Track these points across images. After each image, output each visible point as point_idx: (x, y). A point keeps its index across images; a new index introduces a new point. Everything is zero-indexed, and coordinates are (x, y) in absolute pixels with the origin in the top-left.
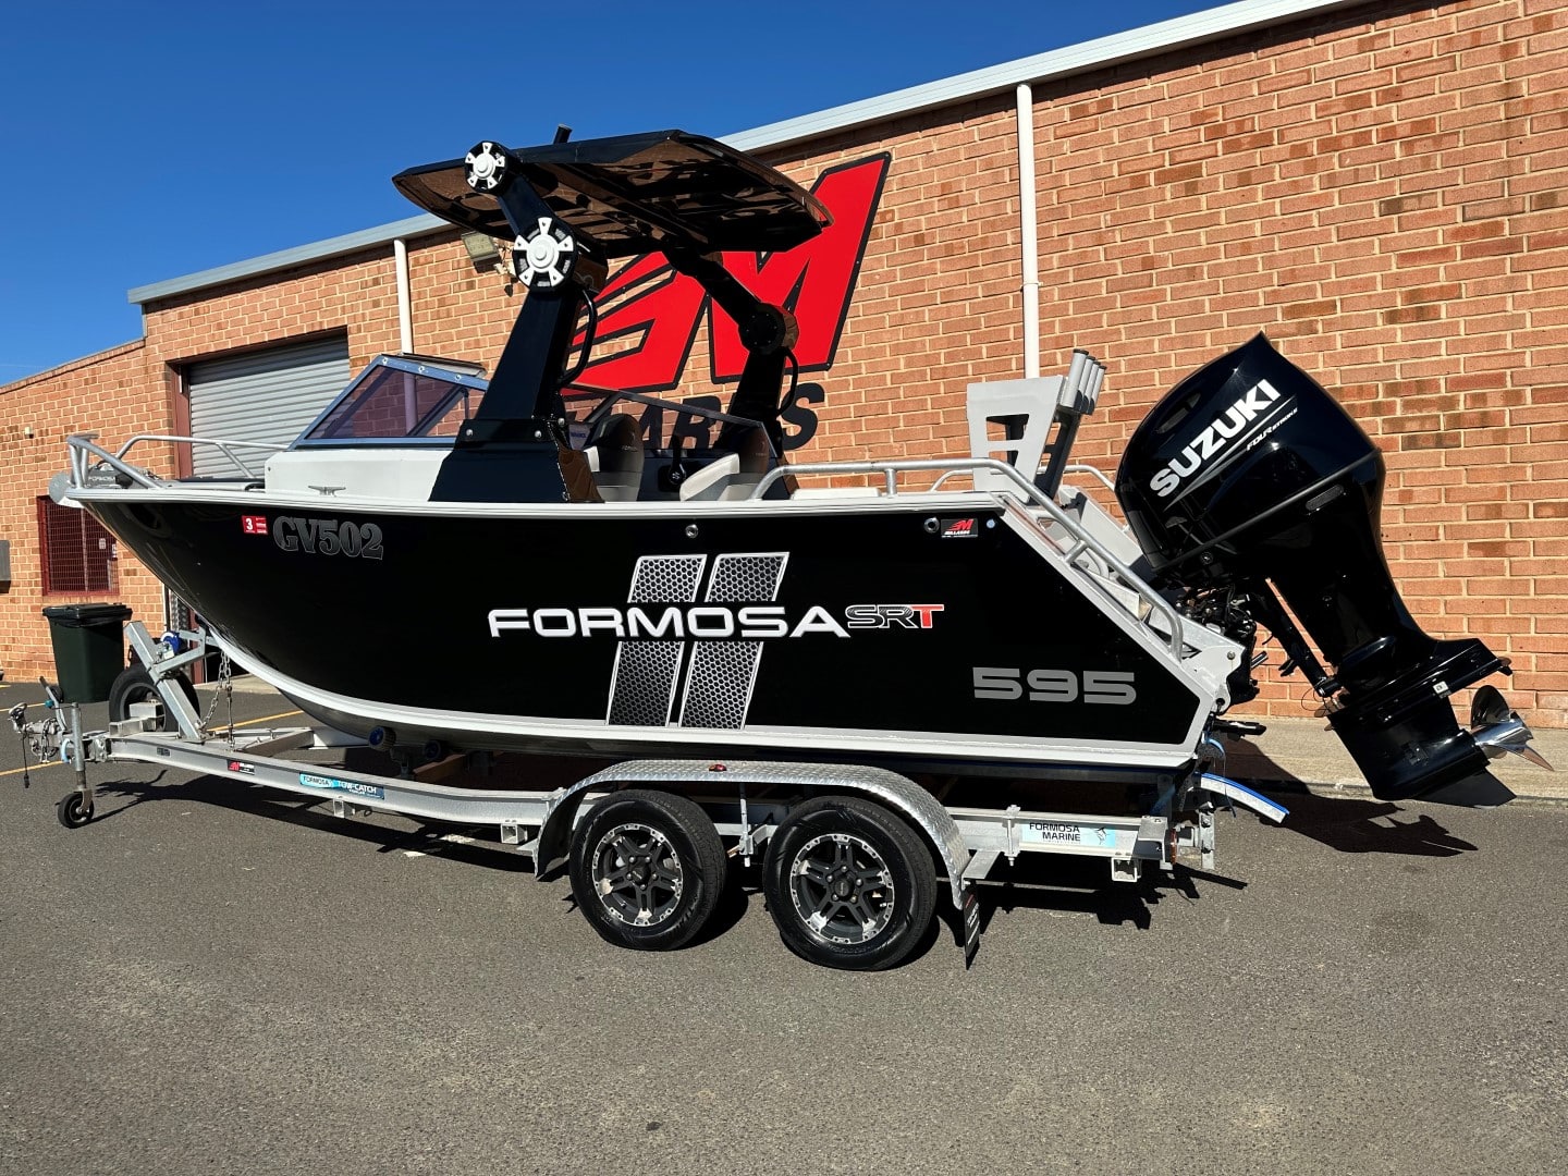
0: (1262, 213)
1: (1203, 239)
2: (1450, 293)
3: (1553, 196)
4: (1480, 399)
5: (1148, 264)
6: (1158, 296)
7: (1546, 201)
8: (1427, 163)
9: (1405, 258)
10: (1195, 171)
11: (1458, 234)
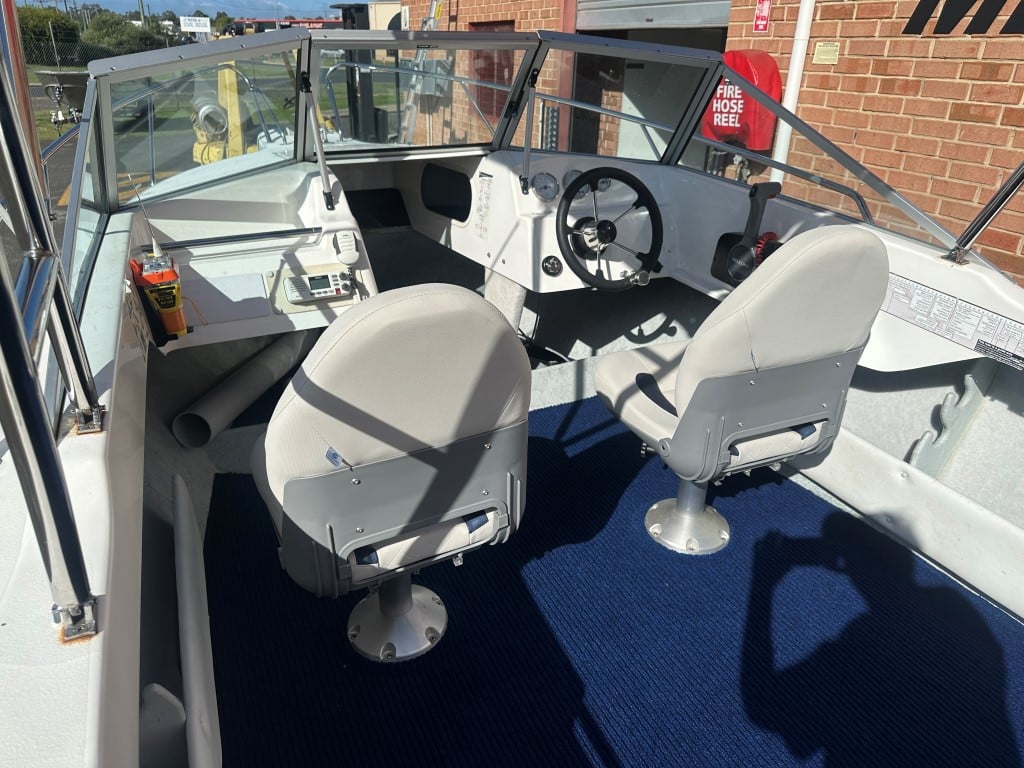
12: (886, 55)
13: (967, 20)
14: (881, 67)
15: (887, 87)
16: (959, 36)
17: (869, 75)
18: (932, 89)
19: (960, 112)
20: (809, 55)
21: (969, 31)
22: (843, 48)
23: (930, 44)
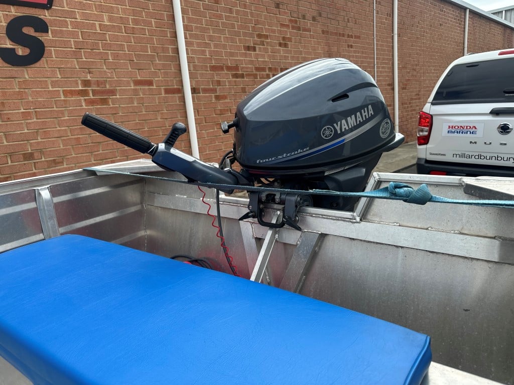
7: (304, 17)
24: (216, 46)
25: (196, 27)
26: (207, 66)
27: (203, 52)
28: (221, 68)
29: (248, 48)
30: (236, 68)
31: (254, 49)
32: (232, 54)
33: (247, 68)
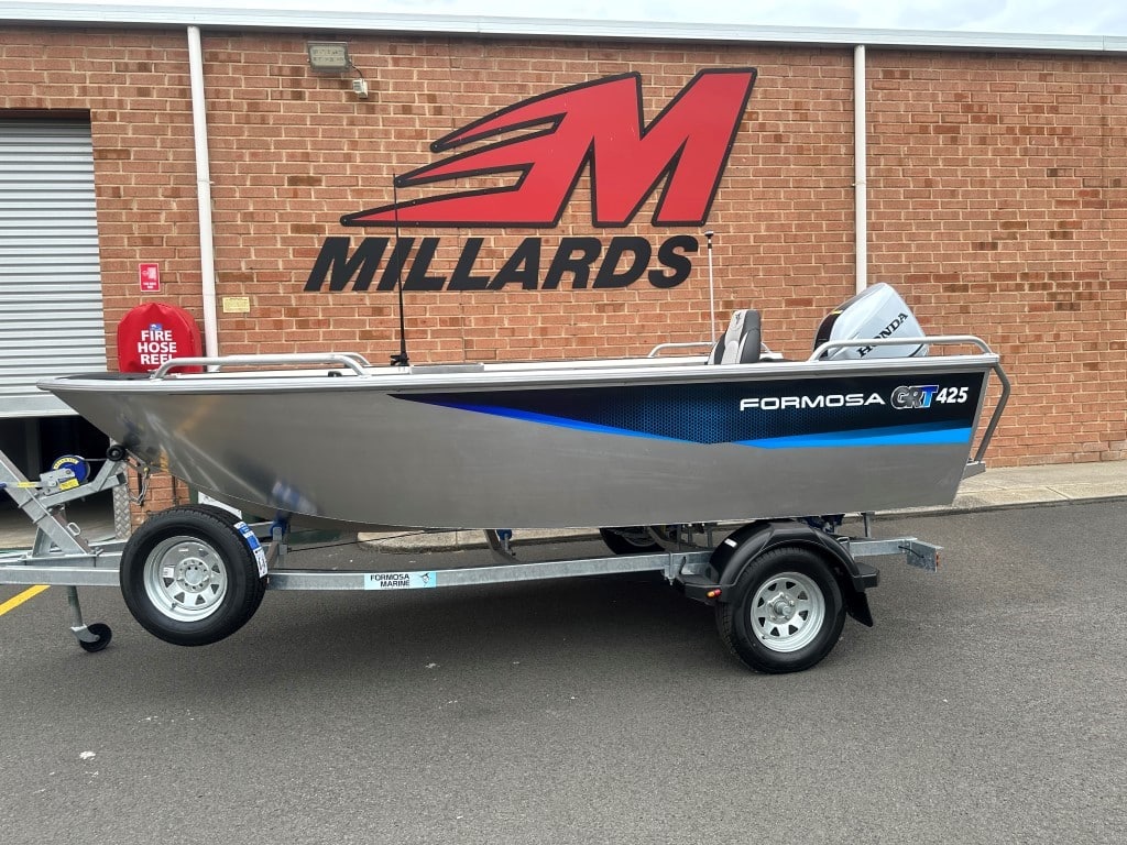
0: (991, 163)
1: (959, 173)
2: (1077, 225)
3: (1119, 181)
4: (1089, 285)
5: (929, 183)
6: (934, 205)
7: (1117, 183)
8: (1069, 152)
9: (1060, 203)
10: (955, 130)
11: (1081, 193)
12: (294, 302)
13: (351, 284)
14: (292, 312)
15: (303, 324)
16: (348, 293)
17: (283, 318)
18: (338, 323)
19: (366, 335)
20: (219, 307)
21: (355, 289)
22: (251, 301)
23: (327, 299)
24: (919, 247)
25: (889, 225)
26: (900, 277)
27: (897, 257)
28: (926, 278)
29: (982, 246)
30: (955, 277)
31: (994, 246)
32: (947, 257)
33: (974, 276)
